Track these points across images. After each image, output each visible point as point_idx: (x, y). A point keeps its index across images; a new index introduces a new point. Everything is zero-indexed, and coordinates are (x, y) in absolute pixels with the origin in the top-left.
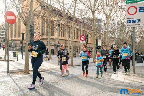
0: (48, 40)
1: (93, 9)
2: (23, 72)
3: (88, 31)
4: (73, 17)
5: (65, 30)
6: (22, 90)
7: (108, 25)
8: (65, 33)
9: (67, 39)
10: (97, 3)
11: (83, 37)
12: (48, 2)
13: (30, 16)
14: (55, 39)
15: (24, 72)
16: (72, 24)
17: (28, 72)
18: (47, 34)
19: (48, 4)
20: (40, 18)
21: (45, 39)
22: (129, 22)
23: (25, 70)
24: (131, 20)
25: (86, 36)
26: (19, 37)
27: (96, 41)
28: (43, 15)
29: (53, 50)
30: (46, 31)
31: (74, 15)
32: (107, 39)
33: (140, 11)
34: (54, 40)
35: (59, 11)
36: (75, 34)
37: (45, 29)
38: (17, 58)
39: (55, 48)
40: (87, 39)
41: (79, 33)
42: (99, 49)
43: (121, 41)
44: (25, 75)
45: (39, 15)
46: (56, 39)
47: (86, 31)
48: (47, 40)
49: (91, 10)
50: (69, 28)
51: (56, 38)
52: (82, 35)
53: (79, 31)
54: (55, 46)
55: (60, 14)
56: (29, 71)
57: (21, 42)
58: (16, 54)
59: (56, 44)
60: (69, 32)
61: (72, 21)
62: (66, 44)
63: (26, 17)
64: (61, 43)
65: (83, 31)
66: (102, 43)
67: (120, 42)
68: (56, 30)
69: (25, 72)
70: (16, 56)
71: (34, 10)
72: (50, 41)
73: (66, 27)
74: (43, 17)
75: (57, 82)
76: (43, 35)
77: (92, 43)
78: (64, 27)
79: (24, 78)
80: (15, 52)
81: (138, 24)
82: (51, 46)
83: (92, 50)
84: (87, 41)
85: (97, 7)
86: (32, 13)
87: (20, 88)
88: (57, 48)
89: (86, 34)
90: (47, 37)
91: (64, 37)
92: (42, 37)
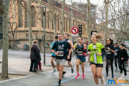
0: (29, 33)
3: (80, 21)
5: (50, 20)
9: (53, 31)
14: (37, 31)
17: (7, 76)
18: (26, 24)
21: (23, 32)
23: (2, 74)
25: (79, 28)
30: (25, 21)
32: (106, 32)
34: (36, 32)
43: (124, 34)
46: (38, 31)
48: (27, 33)
50: (56, 17)
51: (38, 30)
53: (68, 21)
56: (8, 74)
59: (38, 37)
62: (51, 38)
65: (74, 20)
67: (122, 36)
69: (2, 77)
72: (31, 34)
73: (51, 16)
76: (20, 25)
84: (81, 34)
88: (40, 43)
89: (79, 25)
90: (26, 28)
91: (48, 28)
92: (19, 29)
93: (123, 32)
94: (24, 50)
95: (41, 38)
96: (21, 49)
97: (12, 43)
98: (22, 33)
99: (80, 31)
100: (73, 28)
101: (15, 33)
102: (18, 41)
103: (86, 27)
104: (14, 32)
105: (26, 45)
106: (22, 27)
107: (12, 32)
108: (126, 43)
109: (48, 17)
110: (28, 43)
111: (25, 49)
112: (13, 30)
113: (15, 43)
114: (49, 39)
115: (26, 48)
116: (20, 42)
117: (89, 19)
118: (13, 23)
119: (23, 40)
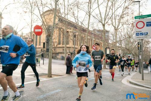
0: (65, 49)
3: (98, 41)
4: (87, 30)
5: (79, 40)
7: (116, 36)
10: (107, 18)
12: (65, 17)
14: (70, 47)
15: (47, 76)
18: (63, 43)
19: (65, 18)
20: (57, 29)
22: (137, 34)
23: (48, 74)
24: (140, 33)
26: (40, 45)
28: (61, 27)
30: (62, 41)
31: (88, 27)
33: (147, 26)
34: (69, 48)
35: (74, 24)
38: (39, 63)
43: (127, 50)
44: (48, 78)
46: (71, 47)
49: (102, 23)
51: (71, 46)
53: (90, 41)
55: (75, 27)
56: (51, 75)
57: (42, 50)
58: (39, 60)
59: (70, 51)
61: (86, 32)
65: (94, 41)
68: (71, 39)
69: (48, 76)
71: (56, 24)
73: (79, 38)
76: (59, 44)
78: (77, 38)
79: (48, 80)
80: (38, 59)
81: (146, 36)
85: (107, 20)
86: (54, 27)
88: (71, 55)
90: (63, 45)
91: (77, 45)
92: (59, 46)
93: (127, 49)
94: (61, 59)
95: (72, 52)
96: (59, 59)
97: (54, 55)
98: (61, 48)
100: (93, 46)
101: (56, 49)
102: (58, 54)
103: (103, 45)
104: (56, 48)
105: (63, 56)
107: (54, 48)
110: (64, 55)
112: (55, 47)
113: (56, 55)
115: (63, 59)
118: (55, 42)
119: (61, 53)
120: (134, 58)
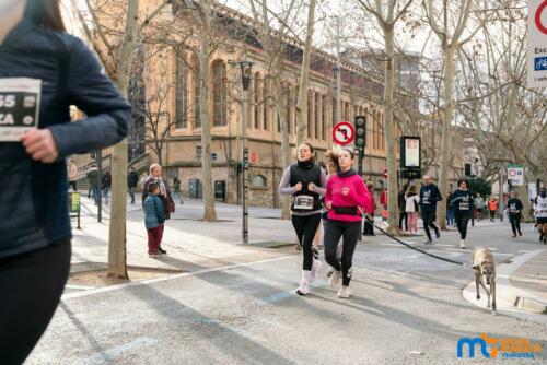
0: (202, 144)
1: (385, 13)
2: (102, 274)
3: (366, 105)
4: (302, 47)
5: (271, 101)
6: (98, 349)
7: (447, 80)
8: (270, 114)
9: (279, 137)
11: (344, 132)
13: (130, 45)
14: (231, 138)
15: (105, 274)
16: (300, 77)
17: (122, 274)
18: (197, 117)
20: (168, 51)
21: (188, 140)
23: (110, 265)
25: (357, 127)
27: (397, 147)
28: (178, 39)
29: (223, 184)
30: (194, 107)
31: (309, 38)
32: (446, 138)
34: (227, 143)
35: (245, 22)
36: (313, 116)
37: (190, 98)
38: (78, 216)
39: (231, 176)
40: (361, 140)
41: (329, 115)
42: (411, 178)
43: (505, 145)
44: (109, 285)
45: (164, 42)
46: (234, 138)
47: (356, 107)
48: (199, 144)
49: (379, 16)
50: (288, 92)
51: (234, 134)
52: (339, 121)
53: (329, 107)
54: (231, 166)
55: (249, 37)
56: (127, 268)
58: (74, 202)
59: (234, 157)
60: (288, 111)
61: (300, 63)
62: (275, 158)
63: (111, 49)
64: (254, 154)
66: (423, 155)
67: (499, 151)
68: (236, 100)
69: (110, 276)
70: (74, 208)
71: (143, 19)
72: (208, 146)
73: (274, 91)
74: (179, 49)
75: (240, 314)
76: (179, 121)
77: (381, 154)
78: (265, 91)
79: (106, 296)
82: (214, 166)
83: (382, 182)
84: (363, 145)
85: (401, 3)
86: (135, 35)
87: (91, 339)
88: (238, 175)
89: (357, 118)
90: (198, 130)
91: (265, 128)
92: (176, 132)
93: (502, 140)
94: (191, 196)
98: (186, 144)
99: (360, 134)
100: (337, 127)
101: (164, 145)
102: (174, 171)
104: (162, 141)
105: (198, 181)
106: (185, 126)
107: (156, 141)
108: (512, 173)
109: (264, 94)
110: (199, 175)
111: (195, 194)
112: (159, 137)
114: (268, 162)
115: (197, 192)
116: (178, 172)
117: (389, 97)
118: (159, 115)
119: (189, 166)
120: (538, 181)
